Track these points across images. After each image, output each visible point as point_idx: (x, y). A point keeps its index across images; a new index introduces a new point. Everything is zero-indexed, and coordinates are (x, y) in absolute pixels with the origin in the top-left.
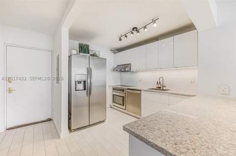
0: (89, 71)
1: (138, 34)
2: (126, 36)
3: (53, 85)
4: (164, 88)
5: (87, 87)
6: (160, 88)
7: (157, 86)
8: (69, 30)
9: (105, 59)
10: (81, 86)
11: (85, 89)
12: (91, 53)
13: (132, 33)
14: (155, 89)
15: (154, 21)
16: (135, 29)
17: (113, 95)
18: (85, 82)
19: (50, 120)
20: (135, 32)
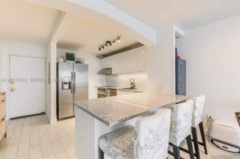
0: (73, 76)
1: (111, 46)
2: (103, 48)
3: (46, 85)
5: (71, 86)
7: (131, 86)
8: (57, 44)
9: (88, 65)
10: (66, 87)
11: (70, 88)
12: (76, 60)
13: (106, 45)
14: (129, 89)
15: (118, 38)
16: (108, 42)
17: (99, 94)
18: (70, 83)
19: (43, 113)
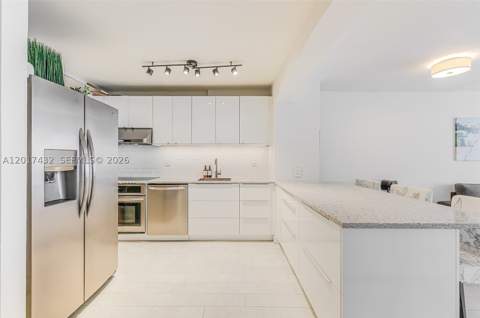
1: (198, 75)
2: (168, 70)
4: (219, 177)
6: (210, 177)
7: (205, 173)
15: (233, 66)
16: (192, 64)
20: (192, 70)
